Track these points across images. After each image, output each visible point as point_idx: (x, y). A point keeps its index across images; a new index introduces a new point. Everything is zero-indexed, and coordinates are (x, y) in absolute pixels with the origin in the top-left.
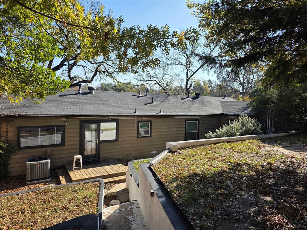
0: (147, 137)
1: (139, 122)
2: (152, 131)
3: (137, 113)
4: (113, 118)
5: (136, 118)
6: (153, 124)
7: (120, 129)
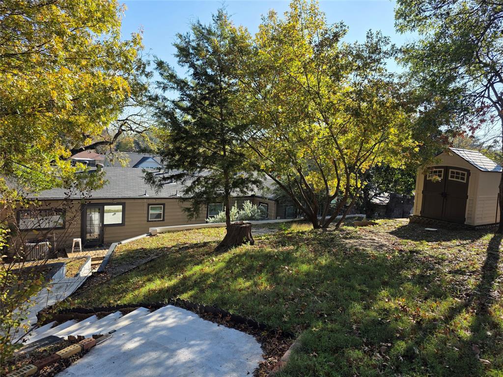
0: (158, 221)
1: (149, 205)
2: (165, 215)
3: (147, 196)
4: (119, 201)
5: (145, 200)
6: (166, 207)
7: (126, 212)
